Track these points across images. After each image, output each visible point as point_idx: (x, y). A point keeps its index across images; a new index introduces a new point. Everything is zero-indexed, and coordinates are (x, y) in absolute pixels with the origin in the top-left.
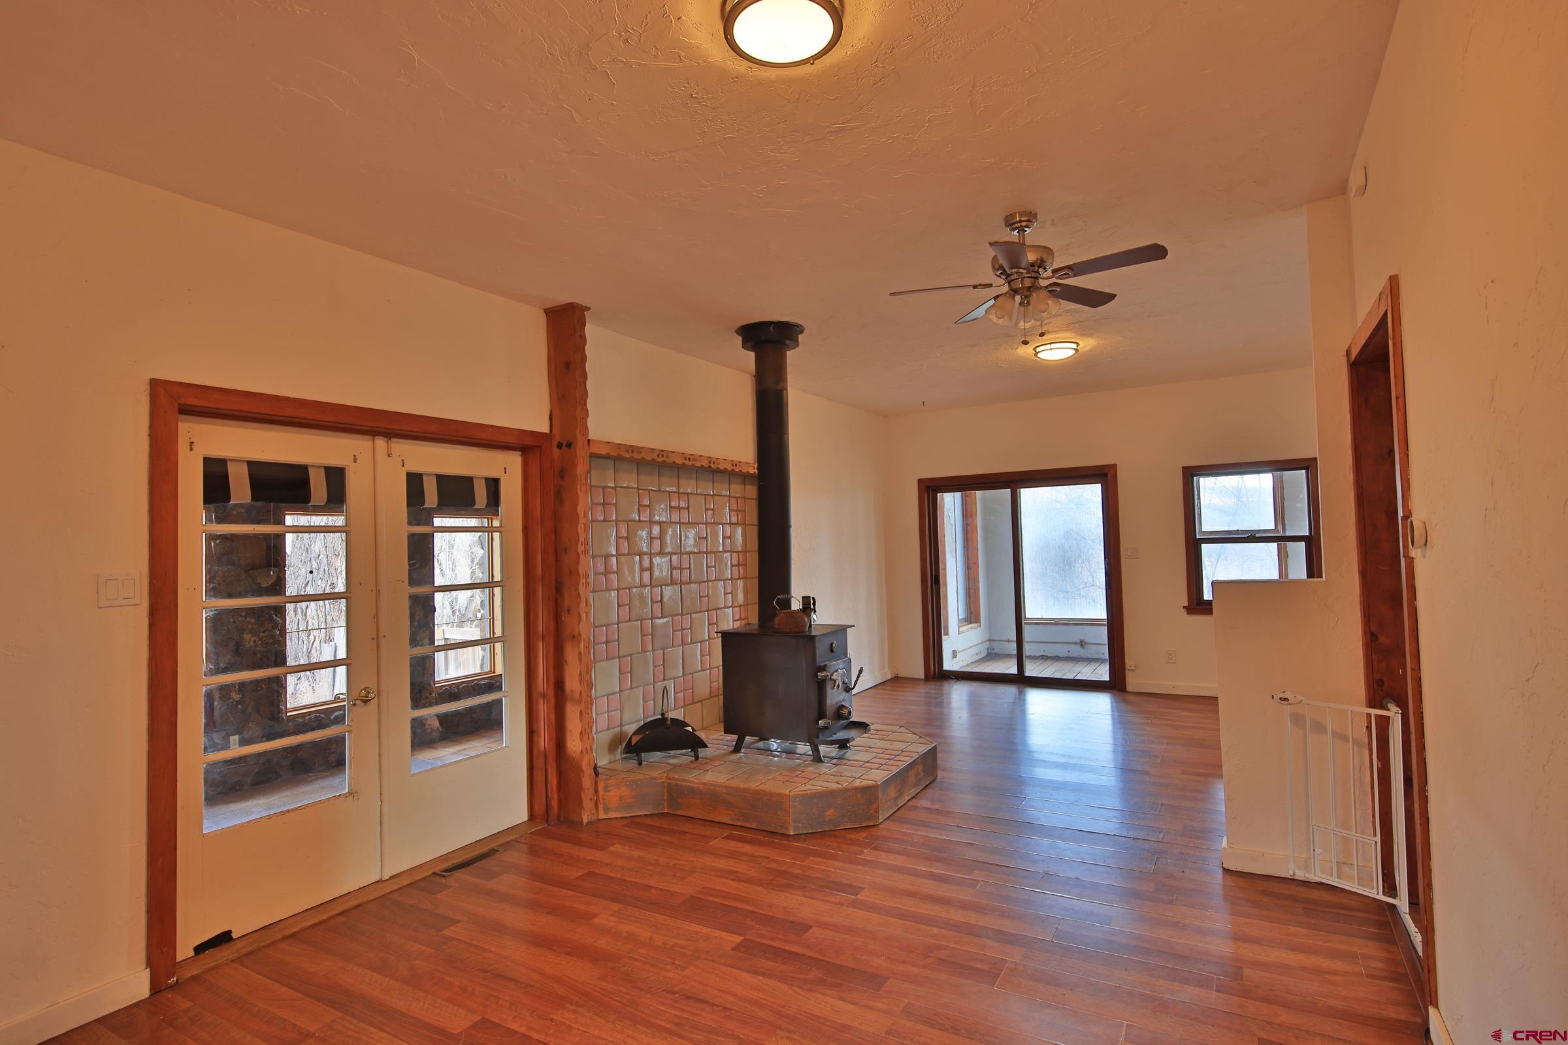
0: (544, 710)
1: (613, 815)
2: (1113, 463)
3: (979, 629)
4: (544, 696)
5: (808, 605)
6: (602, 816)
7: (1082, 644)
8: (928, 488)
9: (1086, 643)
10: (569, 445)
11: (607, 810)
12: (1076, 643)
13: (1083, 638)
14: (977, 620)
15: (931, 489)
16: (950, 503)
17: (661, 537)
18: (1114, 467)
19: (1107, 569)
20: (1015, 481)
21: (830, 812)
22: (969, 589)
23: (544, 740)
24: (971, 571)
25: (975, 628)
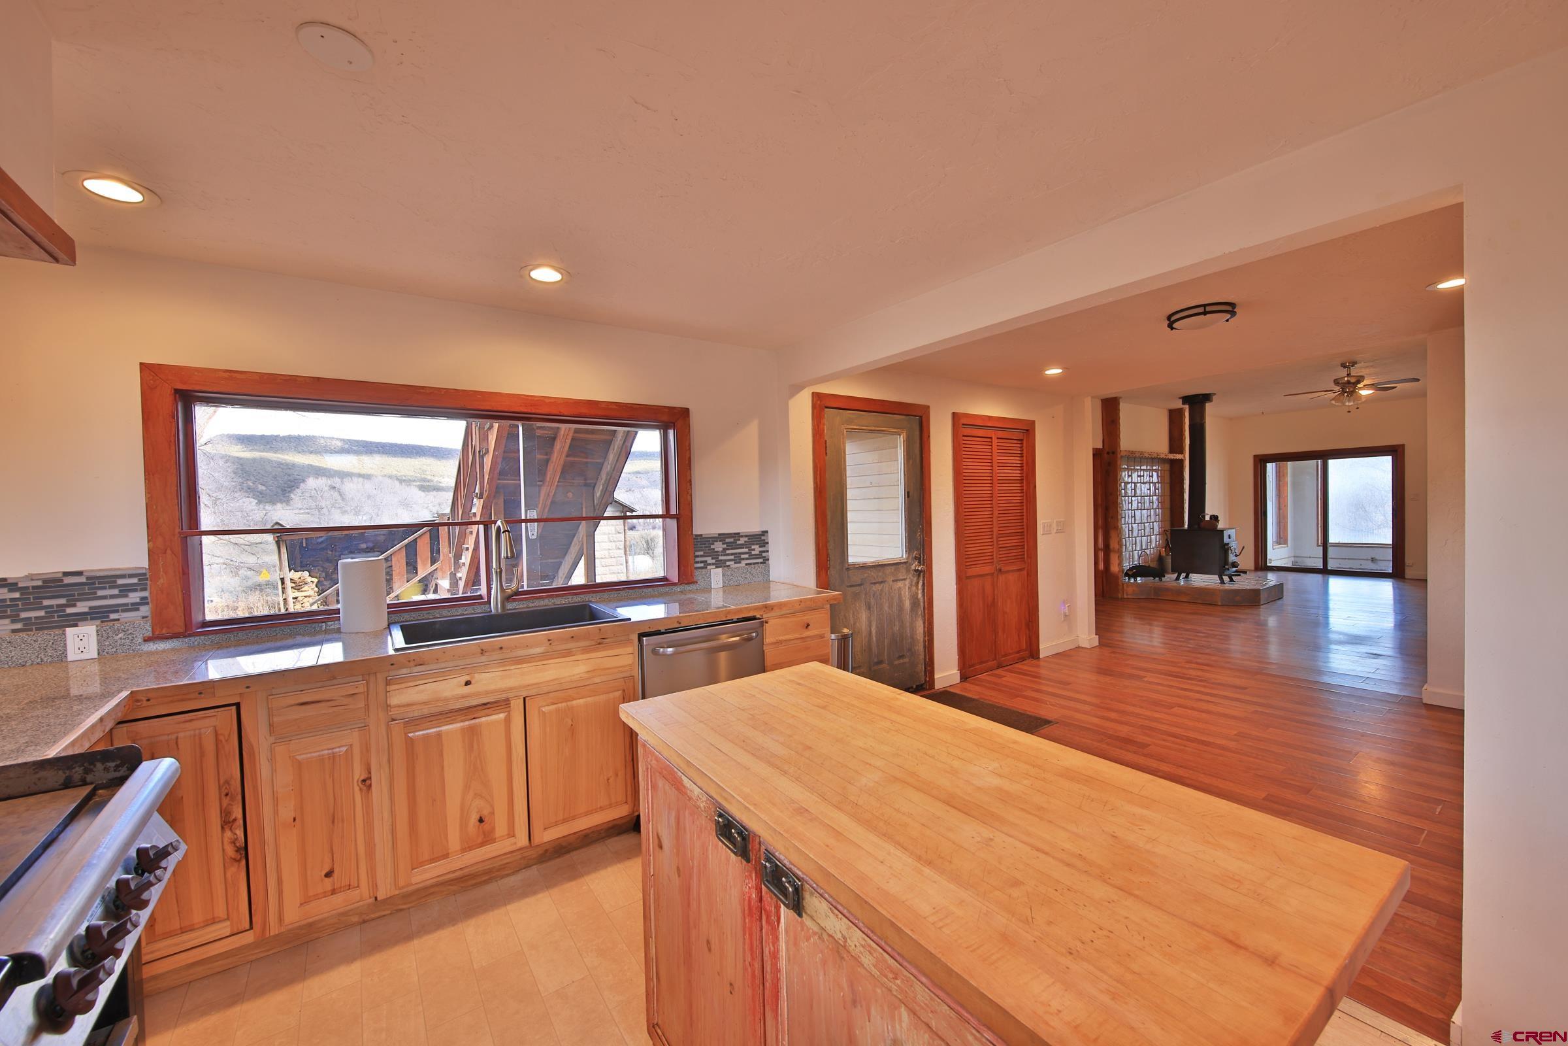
0: (1101, 555)
1: (1129, 597)
2: (1401, 443)
3: (1286, 548)
4: (1101, 550)
5: (1215, 518)
6: (1125, 597)
7: (1373, 560)
8: (1261, 460)
9: (1376, 560)
10: (1113, 453)
11: (1127, 595)
12: (1367, 560)
13: (1373, 556)
14: (1286, 543)
15: (1261, 462)
16: (1271, 467)
17: (1135, 489)
18: (1403, 446)
19: (1395, 507)
20: (1324, 456)
21: (1238, 598)
22: (1279, 522)
23: (1101, 566)
24: (1281, 511)
25: (1284, 547)
